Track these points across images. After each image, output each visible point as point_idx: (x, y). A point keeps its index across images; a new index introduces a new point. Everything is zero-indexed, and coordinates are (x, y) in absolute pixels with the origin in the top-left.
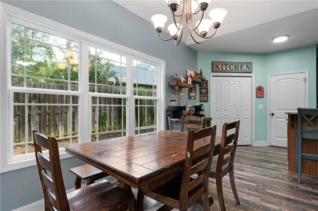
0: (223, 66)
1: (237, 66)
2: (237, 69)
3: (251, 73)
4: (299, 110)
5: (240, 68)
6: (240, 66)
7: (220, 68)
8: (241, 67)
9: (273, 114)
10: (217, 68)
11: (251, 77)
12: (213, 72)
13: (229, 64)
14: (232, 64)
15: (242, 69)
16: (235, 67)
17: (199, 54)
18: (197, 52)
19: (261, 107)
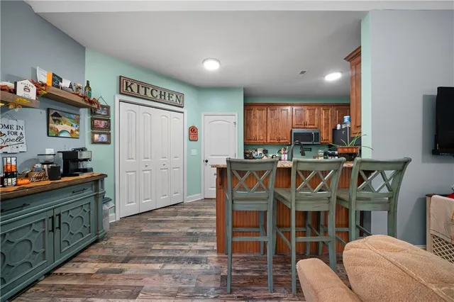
0: (140, 87)
1: (163, 94)
2: (163, 97)
3: (182, 107)
4: (229, 162)
5: (167, 98)
6: (167, 95)
7: (135, 90)
8: (169, 97)
9: (207, 161)
10: (129, 89)
11: (183, 113)
12: (121, 93)
13: (151, 89)
14: (155, 88)
15: (171, 99)
16: (161, 95)
17: (87, 53)
18: (84, 48)
19: (194, 152)
